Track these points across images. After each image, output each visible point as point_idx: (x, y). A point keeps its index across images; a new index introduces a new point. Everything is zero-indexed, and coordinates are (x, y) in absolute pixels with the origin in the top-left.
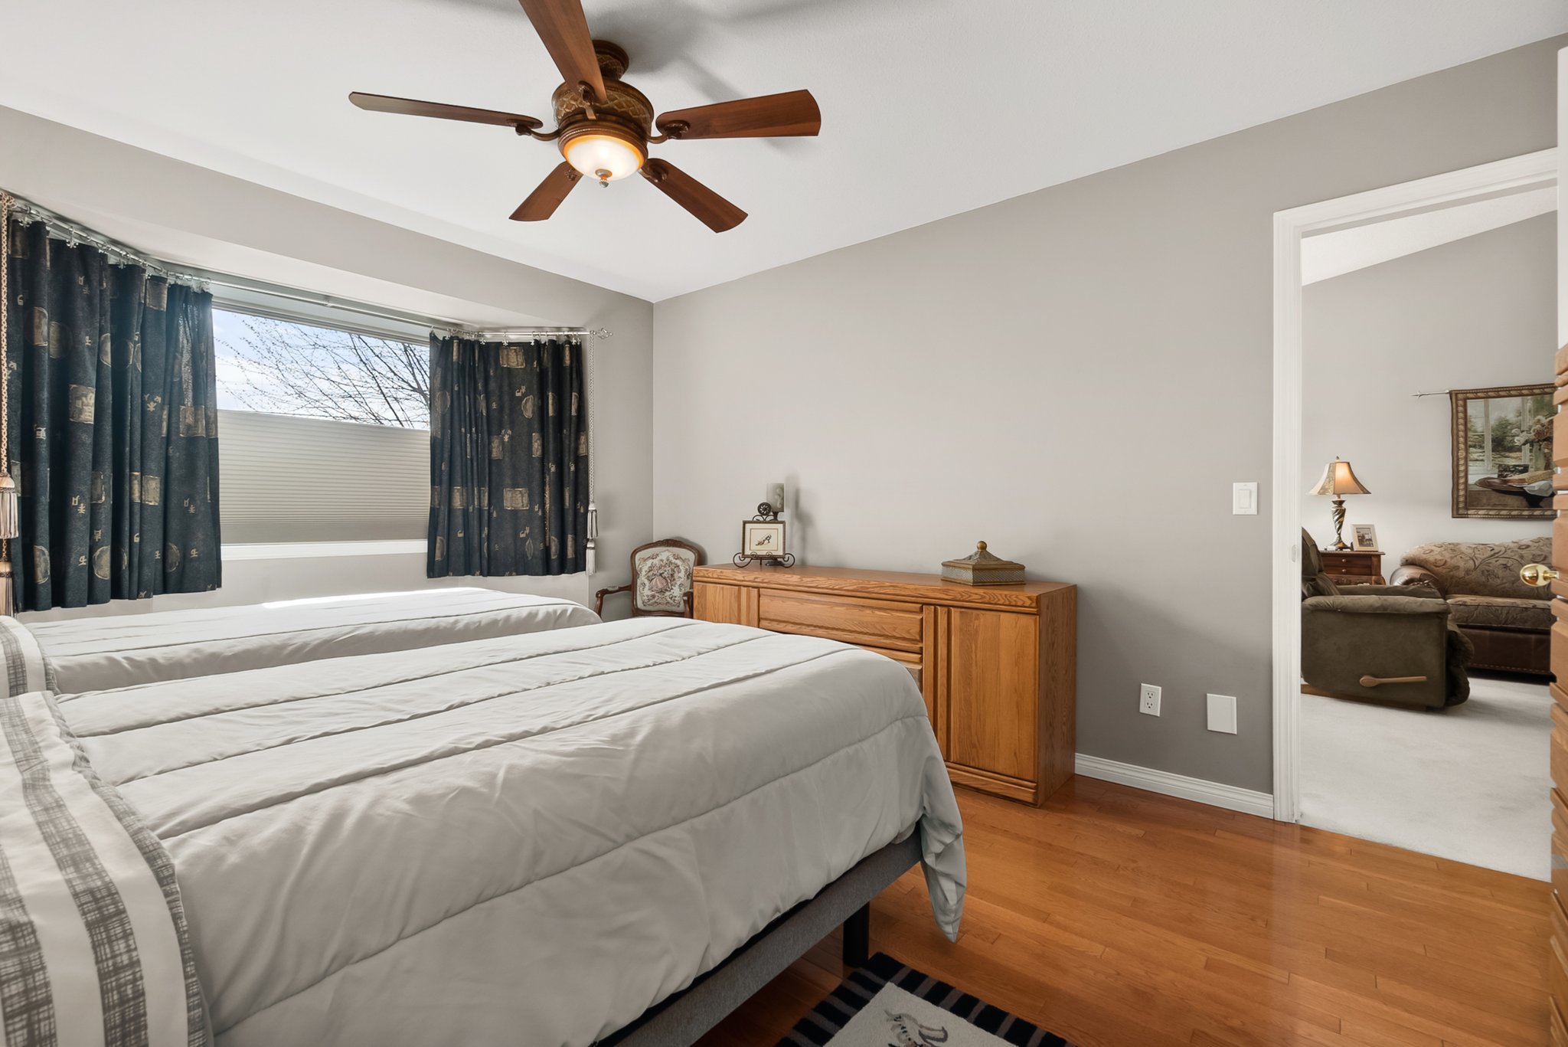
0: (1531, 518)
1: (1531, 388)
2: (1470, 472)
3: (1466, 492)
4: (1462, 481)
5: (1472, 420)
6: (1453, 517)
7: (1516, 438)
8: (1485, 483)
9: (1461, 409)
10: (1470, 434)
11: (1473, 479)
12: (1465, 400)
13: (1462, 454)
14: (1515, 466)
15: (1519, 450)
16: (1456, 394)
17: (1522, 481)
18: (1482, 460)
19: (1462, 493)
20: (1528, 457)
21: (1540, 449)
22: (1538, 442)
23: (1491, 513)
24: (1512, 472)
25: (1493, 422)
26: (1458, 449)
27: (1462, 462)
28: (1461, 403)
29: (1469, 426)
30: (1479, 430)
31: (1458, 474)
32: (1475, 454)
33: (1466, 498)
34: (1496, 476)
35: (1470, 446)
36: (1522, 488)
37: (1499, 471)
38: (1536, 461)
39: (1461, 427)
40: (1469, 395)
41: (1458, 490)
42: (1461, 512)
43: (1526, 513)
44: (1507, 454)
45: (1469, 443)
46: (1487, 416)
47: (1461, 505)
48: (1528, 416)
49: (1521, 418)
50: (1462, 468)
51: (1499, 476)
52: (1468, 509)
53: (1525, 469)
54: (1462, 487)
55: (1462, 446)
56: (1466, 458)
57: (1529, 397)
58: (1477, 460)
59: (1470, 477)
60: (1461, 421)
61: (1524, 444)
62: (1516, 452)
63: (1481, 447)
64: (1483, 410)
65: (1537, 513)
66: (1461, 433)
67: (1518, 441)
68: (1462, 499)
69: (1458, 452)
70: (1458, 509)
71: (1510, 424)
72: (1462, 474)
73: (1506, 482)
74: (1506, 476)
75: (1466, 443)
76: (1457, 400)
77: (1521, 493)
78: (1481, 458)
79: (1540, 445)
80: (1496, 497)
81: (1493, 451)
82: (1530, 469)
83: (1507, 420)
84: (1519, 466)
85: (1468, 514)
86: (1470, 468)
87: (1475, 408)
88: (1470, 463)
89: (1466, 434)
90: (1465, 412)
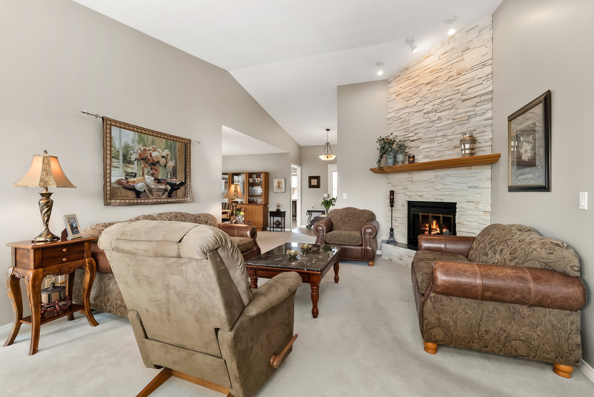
0: (137, 204)
1: (138, 128)
2: (112, 175)
3: (111, 188)
4: (108, 180)
5: (114, 140)
6: (105, 205)
7: (132, 156)
8: (119, 182)
9: (108, 131)
10: (113, 149)
11: (114, 179)
12: (111, 125)
13: (108, 162)
14: (131, 173)
15: (133, 164)
16: (107, 120)
17: (134, 182)
18: (118, 167)
19: (108, 188)
20: (137, 169)
21: (140, 164)
22: (140, 160)
23: (122, 201)
24: (130, 176)
25: (123, 144)
26: (107, 159)
27: (108, 167)
28: (108, 126)
29: (112, 144)
30: (117, 147)
31: (106, 175)
32: (115, 163)
33: (110, 192)
34: (124, 178)
35: (113, 157)
36: (134, 186)
37: (126, 175)
38: (139, 171)
39: (108, 143)
40: (113, 123)
41: (106, 186)
42: (108, 201)
43: (135, 201)
44: (128, 165)
45: (112, 155)
46: (120, 139)
47: (108, 197)
48: (136, 145)
49: (134, 144)
50: (108, 171)
51: (126, 178)
52: (110, 199)
53: (135, 176)
54: (108, 184)
55: (108, 156)
56: (110, 165)
57: (137, 133)
58: (116, 167)
59: (112, 178)
60: (108, 139)
61: (135, 160)
62: (132, 164)
63: (118, 159)
64: (118, 134)
65: (139, 201)
66: (108, 148)
67: (133, 157)
68: (108, 192)
69: (106, 160)
70: (107, 199)
71: (129, 147)
72: (108, 176)
73: (128, 182)
74: (127, 179)
75: (110, 155)
76: (107, 124)
77: (133, 189)
78: (118, 166)
79: (141, 162)
80: (124, 192)
81: (123, 162)
82: (137, 176)
83: (128, 144)
84: (133, 173)
85: (111, 203)
86: (112, 172)
87: (115, 131)
88: (113, 169)
89: (111, 149)
90: (110, 134)
